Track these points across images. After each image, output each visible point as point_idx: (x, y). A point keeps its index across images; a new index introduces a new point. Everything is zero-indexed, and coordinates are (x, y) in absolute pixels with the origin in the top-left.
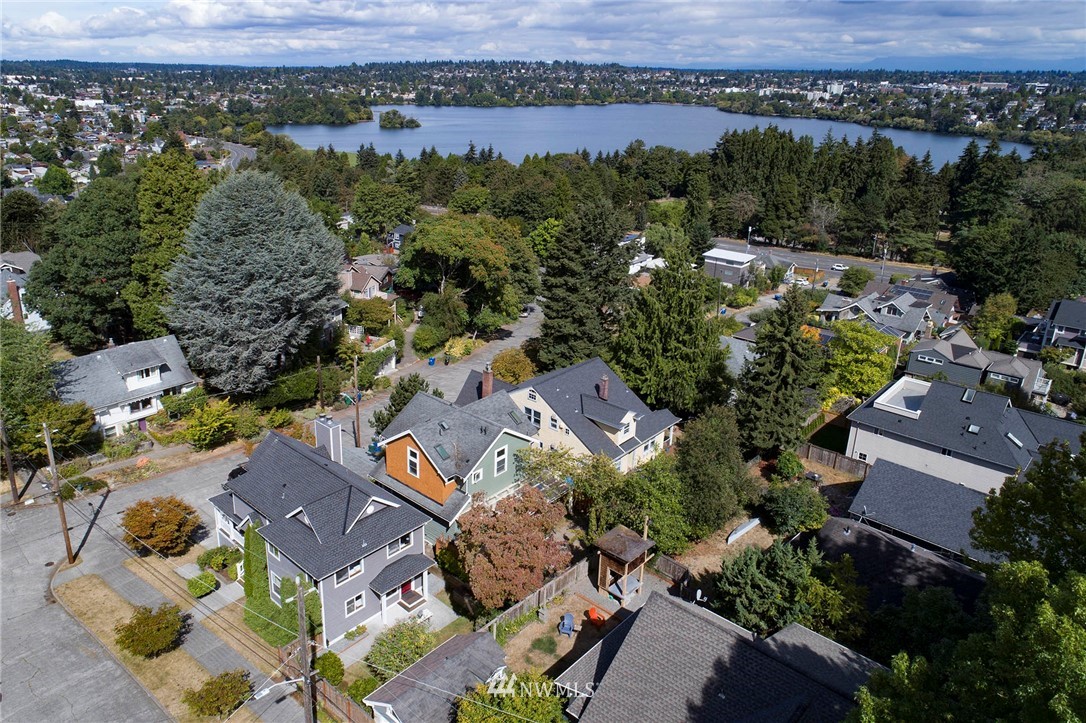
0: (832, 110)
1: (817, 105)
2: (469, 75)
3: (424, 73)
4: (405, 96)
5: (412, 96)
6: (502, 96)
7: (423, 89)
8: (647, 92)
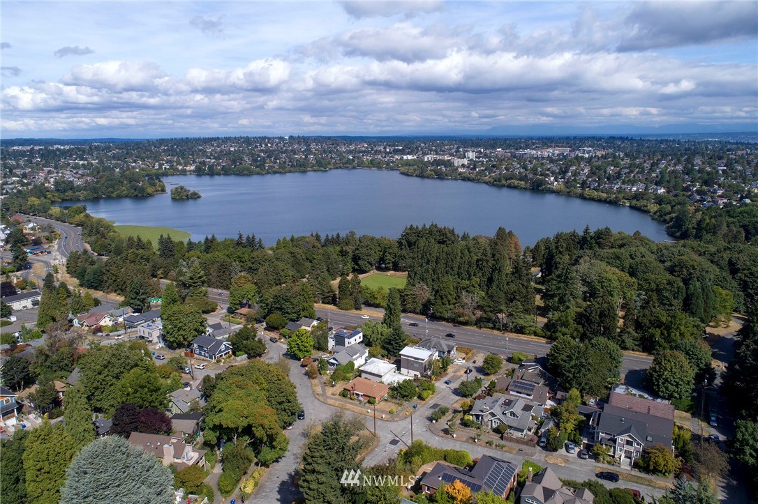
0: (470, 173)
1: (461, 170)
2: (232, 149)
3: (200, 148)
4: (188, 168)
5: (193, 168)
6: (257, 167)
7: (200, 163)
8: (353, 160)
